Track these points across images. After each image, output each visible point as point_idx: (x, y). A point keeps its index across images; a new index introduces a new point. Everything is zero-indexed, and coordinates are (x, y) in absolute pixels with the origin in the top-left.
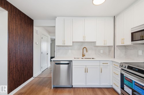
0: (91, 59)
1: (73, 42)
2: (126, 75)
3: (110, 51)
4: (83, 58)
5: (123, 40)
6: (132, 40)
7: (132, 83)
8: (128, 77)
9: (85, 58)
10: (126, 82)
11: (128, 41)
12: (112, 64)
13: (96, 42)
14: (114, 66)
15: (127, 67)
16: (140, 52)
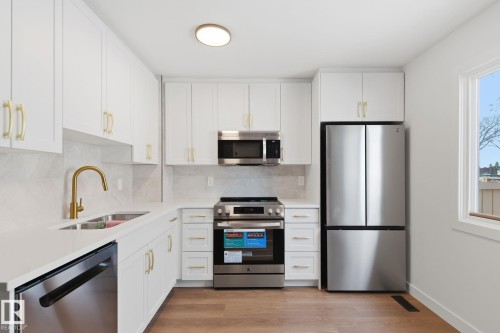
7: (242, 238)
8: (235, 231)
12: (181, 218)
15: (232, 211)
16: (211, 181)
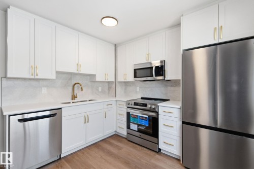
0: (88, 102)
1: (57, 73)
2: (132, 112)
3: (109, 88)
4: (74, 101)
5: (125, 75)
6: (135, 76)
7: (137, 118)
8: (135, 114)
9: (77, 102)
10: (132, 120)
11: (130, 77)
12: (116, 105)
13: (95, 75)
14: (118, 106)
15: (133, 104)
16: (138, 89)
